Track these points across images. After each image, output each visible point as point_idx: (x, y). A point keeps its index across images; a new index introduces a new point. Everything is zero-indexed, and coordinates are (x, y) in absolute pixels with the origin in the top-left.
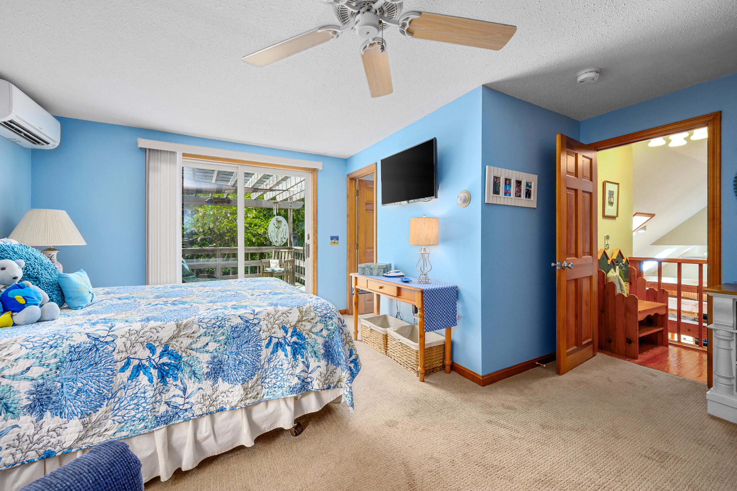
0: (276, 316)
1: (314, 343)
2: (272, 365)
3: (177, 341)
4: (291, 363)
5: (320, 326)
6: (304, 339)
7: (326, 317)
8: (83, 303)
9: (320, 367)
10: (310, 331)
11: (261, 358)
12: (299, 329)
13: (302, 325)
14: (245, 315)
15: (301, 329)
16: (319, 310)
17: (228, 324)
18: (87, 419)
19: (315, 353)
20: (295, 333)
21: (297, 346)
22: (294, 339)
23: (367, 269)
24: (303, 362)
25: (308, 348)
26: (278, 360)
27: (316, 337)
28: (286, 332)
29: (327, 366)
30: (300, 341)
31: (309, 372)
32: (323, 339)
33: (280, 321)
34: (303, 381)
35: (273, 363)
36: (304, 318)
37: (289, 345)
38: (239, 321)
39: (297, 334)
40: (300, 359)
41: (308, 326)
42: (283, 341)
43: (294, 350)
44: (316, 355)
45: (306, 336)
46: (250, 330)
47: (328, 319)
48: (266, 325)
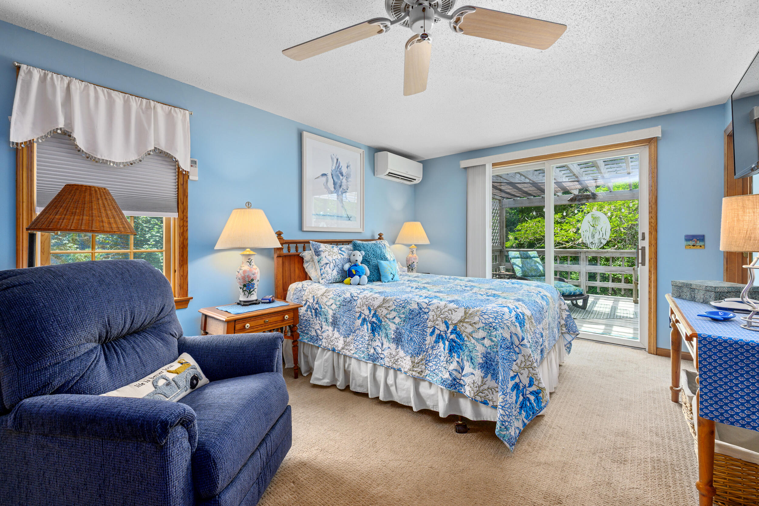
0: (443, 311)
1: (472, 347)
2: (435, 352)
3: (381, 310)
4: (446, 357)
5: (481, 334)
6: (463, 340)
7: (491, 327)
8: (386, 279)
9: (474, 375)
10: (471, 334)
11: (426, 342)
12: (460, 329)
13: (463, 326)
14: (421, 303)
15: (461, 329)
16: (485, 316)
17: (408, 307)
18: (345, 339)
19: (471, 359)
20: (454, 331)
21: (454, 344)
22: (453, 336)
23: (685, 290)
24: (458, 362)
25: (466, 351)
26: (439, 350)
27: (476, 343)
28: (448, 328)
29: (483, 378)
30: (459, 341)
31: (463, 374)
32: (484, 349)
33: (444, 316)
34: (454, 379)
35: (436, 351)
36: (467, 320)
37: (448, 341)
38: (416, 306)
39: (456, 333)
40: (456, 357)
41: (469, 329)
42: (444, 335)
43: (450, 347)
44: (472, 361)
45: (466, 338)
46: (420, 316)
47: (492, 328)
48: (433, 316)
